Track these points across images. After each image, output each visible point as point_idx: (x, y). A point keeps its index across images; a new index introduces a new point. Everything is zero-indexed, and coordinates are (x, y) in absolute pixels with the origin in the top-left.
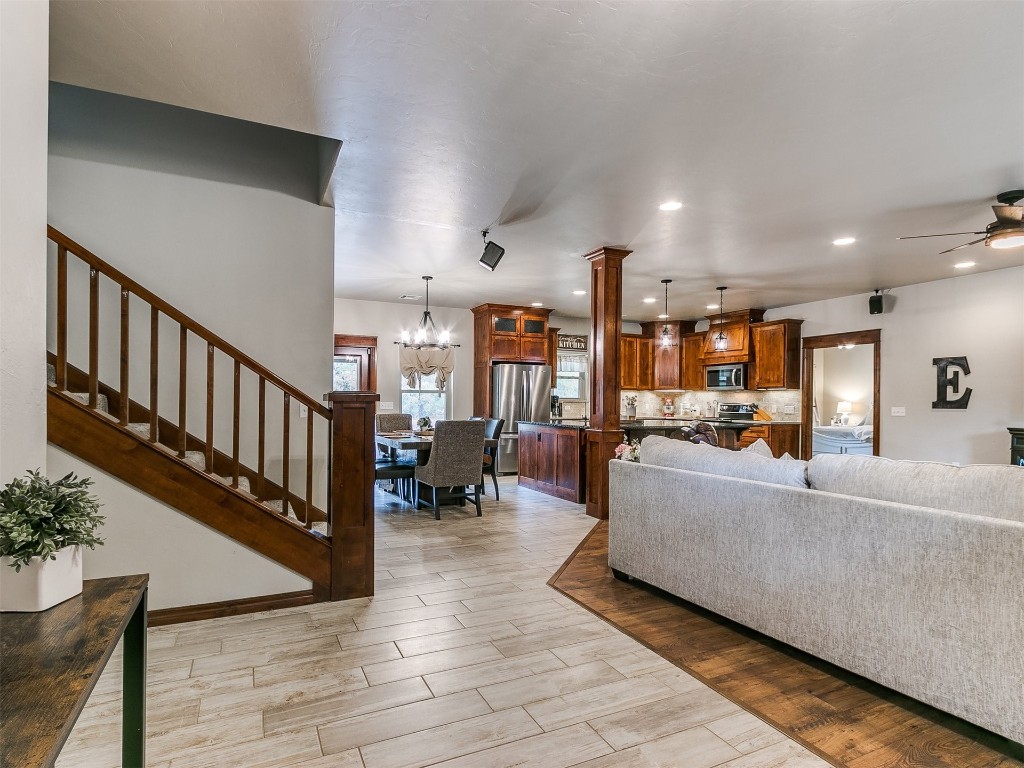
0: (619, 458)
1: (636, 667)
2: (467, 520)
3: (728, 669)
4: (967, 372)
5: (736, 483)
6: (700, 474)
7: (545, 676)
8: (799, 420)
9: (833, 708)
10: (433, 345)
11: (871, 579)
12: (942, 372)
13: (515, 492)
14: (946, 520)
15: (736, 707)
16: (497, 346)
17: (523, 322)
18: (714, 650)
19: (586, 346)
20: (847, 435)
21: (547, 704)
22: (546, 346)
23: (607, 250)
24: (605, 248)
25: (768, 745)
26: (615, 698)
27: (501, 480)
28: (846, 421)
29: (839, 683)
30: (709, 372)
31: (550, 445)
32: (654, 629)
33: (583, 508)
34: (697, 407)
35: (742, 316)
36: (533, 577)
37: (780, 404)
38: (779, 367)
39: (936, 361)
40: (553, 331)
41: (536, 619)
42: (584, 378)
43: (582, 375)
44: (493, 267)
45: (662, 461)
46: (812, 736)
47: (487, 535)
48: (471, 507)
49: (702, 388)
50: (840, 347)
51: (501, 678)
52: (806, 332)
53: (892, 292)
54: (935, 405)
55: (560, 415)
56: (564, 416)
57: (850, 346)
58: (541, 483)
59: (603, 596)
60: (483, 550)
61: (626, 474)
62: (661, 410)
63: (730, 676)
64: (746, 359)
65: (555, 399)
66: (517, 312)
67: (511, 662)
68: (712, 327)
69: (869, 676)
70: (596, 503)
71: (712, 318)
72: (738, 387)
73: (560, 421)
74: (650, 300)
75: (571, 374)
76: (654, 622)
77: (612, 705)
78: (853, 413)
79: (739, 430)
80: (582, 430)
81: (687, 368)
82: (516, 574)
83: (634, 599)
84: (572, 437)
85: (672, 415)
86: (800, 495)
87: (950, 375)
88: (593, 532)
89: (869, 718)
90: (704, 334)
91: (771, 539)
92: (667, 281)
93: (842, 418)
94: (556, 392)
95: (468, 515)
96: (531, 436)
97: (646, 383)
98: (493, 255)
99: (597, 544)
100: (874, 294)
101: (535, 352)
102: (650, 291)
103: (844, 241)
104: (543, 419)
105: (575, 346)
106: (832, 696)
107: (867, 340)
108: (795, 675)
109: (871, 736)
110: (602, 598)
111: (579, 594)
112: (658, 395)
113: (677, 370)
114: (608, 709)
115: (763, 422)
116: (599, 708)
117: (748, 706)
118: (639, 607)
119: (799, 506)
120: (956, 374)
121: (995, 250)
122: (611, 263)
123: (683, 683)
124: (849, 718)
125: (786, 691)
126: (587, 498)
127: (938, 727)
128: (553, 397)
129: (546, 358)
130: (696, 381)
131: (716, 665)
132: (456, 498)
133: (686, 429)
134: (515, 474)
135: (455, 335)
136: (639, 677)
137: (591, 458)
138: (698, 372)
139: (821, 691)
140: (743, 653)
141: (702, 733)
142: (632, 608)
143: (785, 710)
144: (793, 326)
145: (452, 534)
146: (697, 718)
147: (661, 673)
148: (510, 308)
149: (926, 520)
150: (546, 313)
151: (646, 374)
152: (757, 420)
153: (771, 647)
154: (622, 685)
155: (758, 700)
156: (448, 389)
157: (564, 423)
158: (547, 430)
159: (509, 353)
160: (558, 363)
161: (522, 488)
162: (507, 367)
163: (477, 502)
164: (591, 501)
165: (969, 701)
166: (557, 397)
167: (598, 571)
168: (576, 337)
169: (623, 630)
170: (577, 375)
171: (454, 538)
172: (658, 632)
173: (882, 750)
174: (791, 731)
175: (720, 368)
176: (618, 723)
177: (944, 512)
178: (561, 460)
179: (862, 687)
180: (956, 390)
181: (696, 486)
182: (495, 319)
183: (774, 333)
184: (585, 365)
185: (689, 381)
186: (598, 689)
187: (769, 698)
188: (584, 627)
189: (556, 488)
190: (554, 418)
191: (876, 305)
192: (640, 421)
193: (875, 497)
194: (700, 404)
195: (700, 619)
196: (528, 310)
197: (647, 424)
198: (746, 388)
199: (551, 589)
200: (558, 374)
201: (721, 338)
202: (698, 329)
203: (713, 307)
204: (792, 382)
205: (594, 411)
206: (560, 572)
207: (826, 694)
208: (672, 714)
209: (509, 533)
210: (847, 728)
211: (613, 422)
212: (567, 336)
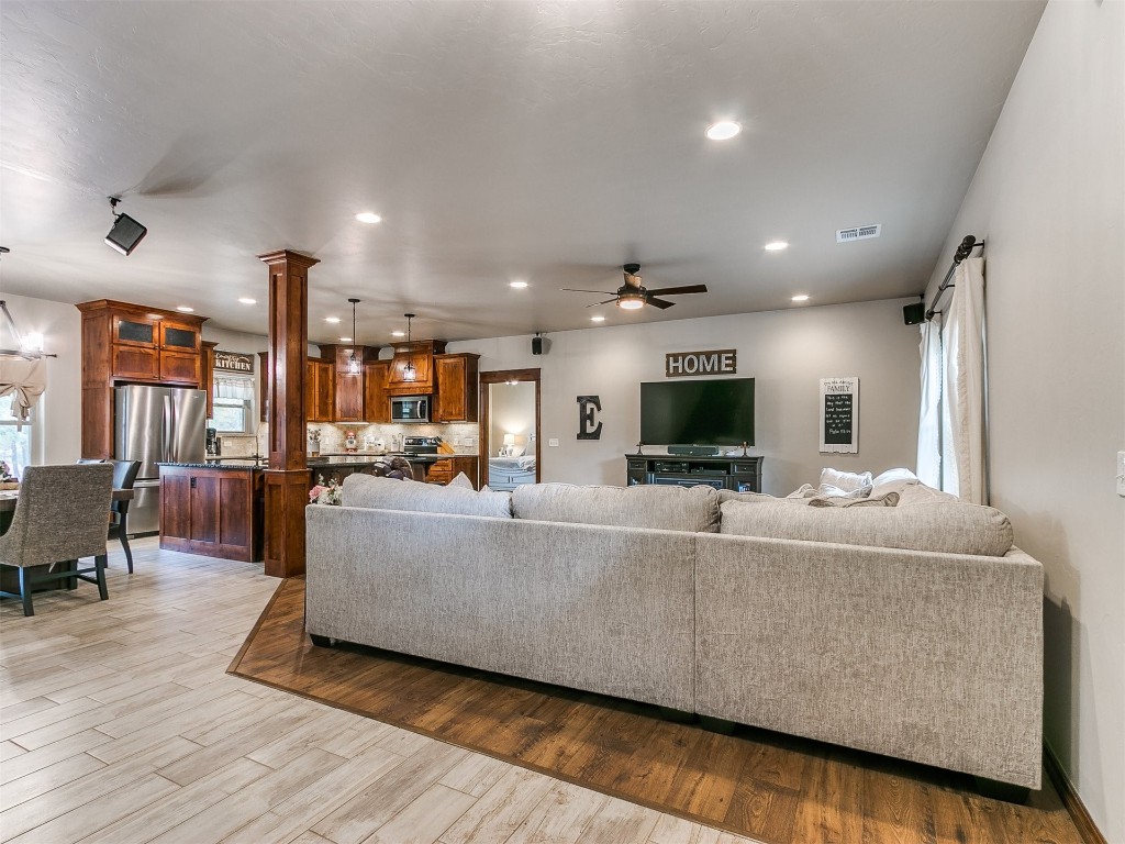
0: (315, 502)
1: (357, 743)
2: (84, 608)
3: (450, 715)
4: (599, 409)
5: (449, 519)
6: (412, 513)
7: (244, 793)
8: (477, 453)
9: (542, 722)
10: (13, 353)
11: (568, 594)
12: (583, 408)
13: (156, 559)
14: (619, 534)
15: (463, 751)
16: (122, 360)
17: (163, 331)
18: (432, 698)
19: (252, 367)
20: (513, 465)
21: (254, 827)
22: (198, 364)
23: (290, 254)
24: (286, 252)
25: (497, 780)
26: (338, 788)
27: (134, 545)
28: (511, 452)
29: (543, 697)
30: (394, 403)
31: (210, 492)
32: (369, 694)
33: (261, 567)
34: (381, 441)
35: (426, 347)
36: (203, 668)
37: (461, 437)
38: (460, 399)
39: (579, 399)
40: (207, 345)
41: (219, 721)
42: (249, 408)
43: (247, 403)
44: (129, 251)
45: (370, 503)
46: (530, 756)
47: (121, 624)
48: (85, 589)
49: (387, 421)
50: (507, 383)
51: (180, 817)
52: (483, 367)
53: (549, 336)
54: (579, 437)
55: (218, 453)
56: (223, 455)
57: (515, 383)
58: (196, 543)
59: (304, 670)
60: (121, 645)
61: (327, 520)
62: (343, 445)
63: (453, 721)
64: (430, 391)
65: (211, 433)
66: (153, 318)
67: (191, 790)
68: (397, 356)
69: (566, 684)
70: (278, 559)
71: (396, 345)
72: (422, 420)
73: (218, 461)
74: (333, 320)
75: (234, 402)
76: (368, 686)
77: (339, 796)
78: (516, 444)
79: (427, 464)
80: (255, 471)
81: (371, 398)
82: (180, 668)
83: (341, 665)
84: (241, 481)
85: (355, 450)
86: (509, 525)
87: (588, 412)
88: (277, 595)
89: (569, 722)
90: (389, 362)
91: (483, 573)
92: (355, 301)
93: (508, 449)
94: (211, 424)
95: (86, 601)
96: (179, 482)
97: (327, 414)
98: (127, 232)
99: (285, 609)
100: (535, 336)
101: (179, 372)
102: (333, 308)
103: (519, 285)
104: (194, 458)
105: (237, 366)
106: (540, 712)
107: (531, 377)
108: (507, 700)
109: (574, 738)
110: (302, 673)
111: (271, 676)
112: (339, 428)
113: (360, 401)
114: (333, 805)
115: (446, 455)
116: (323, 807)
117: (476, 747)
118: (348, 673)
119: (508, 536)
120: (592, 409)
121: (624, 310)
122: (295, 271)
123: (410, 743)
124: (555, 728)
125: (503, 720)
126: (266, 554)
127: (615, 712)
128: (209, 430)
129: (198, 379)
130: (380, 411)
131: (438, 715)
132: (59, 580)
133: (382, 466)
134: (156, 533)
135: (49, 339)
136: (363, 753)
137: (271, 506)
138: (381, 403)
139: (530, 710)
140: (460, 694)
141: (439, 791)
142: (340, 676)
143: (505, 739)
144: (472, 360)
145: (59, 633)
146: (429, 777)
147: (384, 741)
148: (142, 310)
149: (606, 536)
150: (198, 321)
151: (326, 404)
152: (441, 453)
153: (484, 679)
154: (345, 770)
155: (482, 738)
156: (35, 420)
157: (223, 463)
158: (206, 473)
159: (142, 370)
160: (215, 387)
161: (166, 553)
162: (137, 390)
163: (100, 581)
164: (270, 557)
165: (636, 683)
166: (214, 431)
167: (292, 643)
168: (239, 355)
169: (334, 704)
170: (241, 403)
171: (66, 639)
172: (374, 695)
173: (583, 748)
174: (514, 758)
175: (404, 400)
176: (348, 816)
177: (618, 528)
178: (226, 510)
179: (561, 696)
180: (592, 425)
181: (409, 526)
182: (117, 323)
183: (455, 366)
184: (251, 391)
185: (373, 412)
186: (316, 785)
187: (491, 731)
188: (285, 715)
189: (219, 546)
190: (210, 457)
191: (537, 347)
192: (325, 458)
193: (567, 521)
194: (384, 438)
195: (415, 670)
196: (171, 315)
197: (332, 461)
198: (430, 421)
199: (233, 678)
200: (216, 401)
201: (409, 368)
202: (382, 356)
203: (399, 334)
204: (471, 416)
205: (273, 447)
206: (242, 652)
207: (535, 711)
208: (404, 783)
209: (156, 616)
210: (556, 737)
211: (298, 459)
212: (226, 353)
